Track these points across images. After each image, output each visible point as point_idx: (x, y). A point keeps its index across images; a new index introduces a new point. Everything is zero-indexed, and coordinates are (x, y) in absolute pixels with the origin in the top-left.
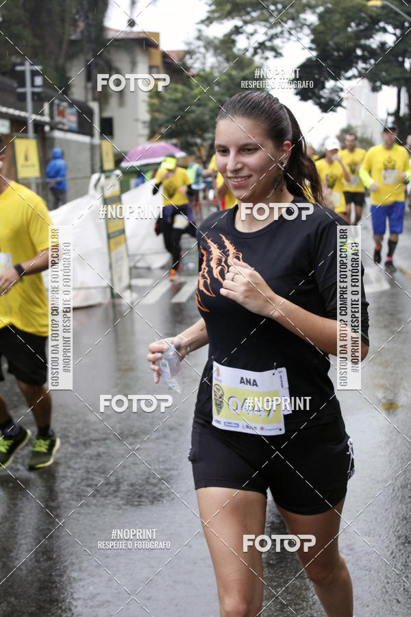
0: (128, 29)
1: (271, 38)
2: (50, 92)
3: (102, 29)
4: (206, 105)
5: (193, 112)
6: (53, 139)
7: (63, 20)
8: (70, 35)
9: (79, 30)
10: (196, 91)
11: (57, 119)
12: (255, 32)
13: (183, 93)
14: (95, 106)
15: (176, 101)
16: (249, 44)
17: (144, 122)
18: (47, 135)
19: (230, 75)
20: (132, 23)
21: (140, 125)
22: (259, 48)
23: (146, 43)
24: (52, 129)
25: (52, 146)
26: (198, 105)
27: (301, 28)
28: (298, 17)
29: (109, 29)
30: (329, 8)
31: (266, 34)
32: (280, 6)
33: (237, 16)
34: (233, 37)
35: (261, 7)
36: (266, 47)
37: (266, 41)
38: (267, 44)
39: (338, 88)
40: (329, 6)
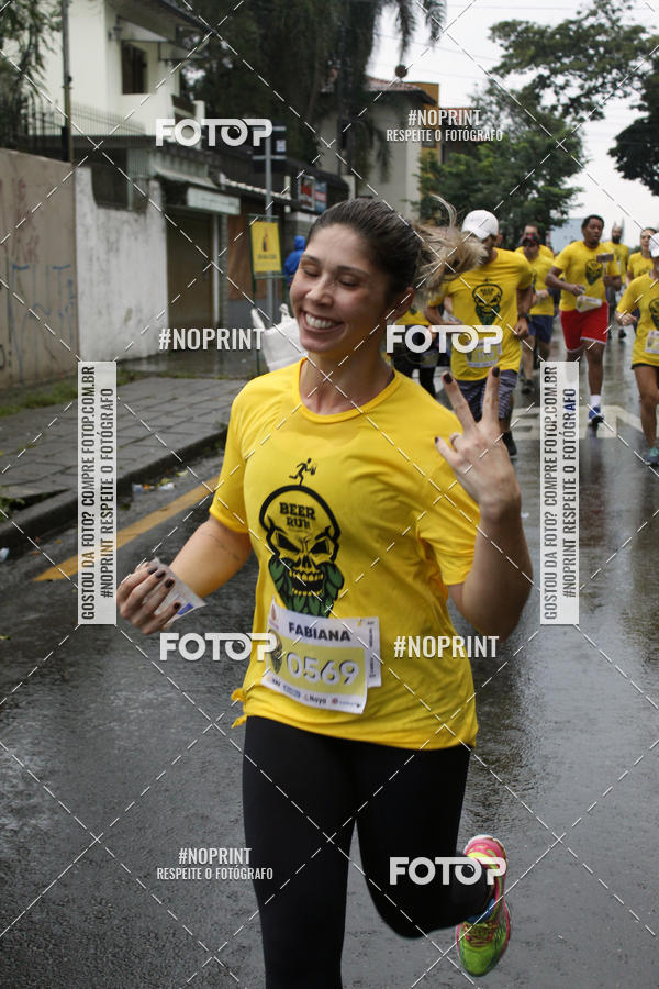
0: (397, 79)
1: (588, 94)
2: (294, 162)
3: (363, 79)
4: (498, 182)
5: (480, 190)
6: (295, 223)
7: (312, 68)
8: (321, 87)
9: (332, 80)
10: (486, 163)
11: (301, 197)
12: (567, 84)
13: (467, 165)
14: (350, 181)
15: (458, 175)
16: (558, 100)
17: (414, 204)
18: (287, 218)
19: (531, 142)
20: (401, 71)
21: (409, 207)
22: (572, 106)
23: (423, 97)
24: (294, 210)
25: (294, 233)
26: (488, 182)
27: (631, 79)
28: (627, 65)
29: (373, 79)
31: (582, 87)
32: (602, 50)
33: (544, 62)
34: (537, 91)
35: (575, 50)
36: (580, 104)
37: (581, 96)
38: (583, 100)
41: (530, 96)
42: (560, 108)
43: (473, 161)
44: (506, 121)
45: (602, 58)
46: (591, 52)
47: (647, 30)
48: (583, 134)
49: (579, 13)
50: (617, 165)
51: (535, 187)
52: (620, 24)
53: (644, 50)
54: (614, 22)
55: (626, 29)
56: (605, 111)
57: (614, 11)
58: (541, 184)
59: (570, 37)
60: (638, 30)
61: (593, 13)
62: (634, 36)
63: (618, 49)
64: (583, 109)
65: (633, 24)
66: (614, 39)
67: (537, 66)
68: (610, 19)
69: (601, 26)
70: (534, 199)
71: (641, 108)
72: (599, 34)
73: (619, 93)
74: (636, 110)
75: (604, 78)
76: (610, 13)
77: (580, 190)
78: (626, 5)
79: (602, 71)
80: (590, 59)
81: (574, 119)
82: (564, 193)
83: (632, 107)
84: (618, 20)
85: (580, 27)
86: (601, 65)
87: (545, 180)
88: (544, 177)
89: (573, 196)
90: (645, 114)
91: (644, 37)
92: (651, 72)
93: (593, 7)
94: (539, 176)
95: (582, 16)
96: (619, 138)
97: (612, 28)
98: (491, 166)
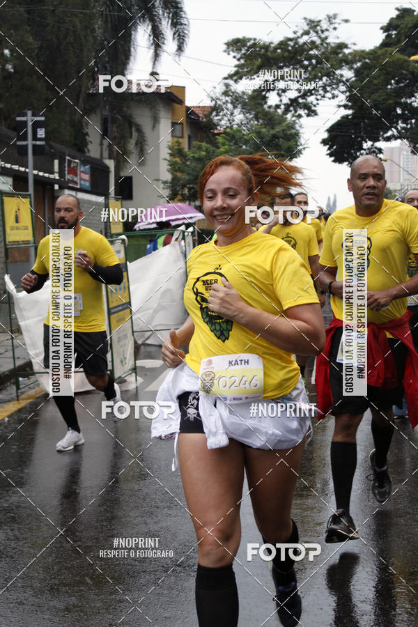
1: (304, 96)
10: (222, 149)
13: (207, 151)
14: (111, 164)
15: (199, 159)
16: (281, 101)
17: (165, 183)
19: (259, 134)
21: (161, 185)
23: (172, 98)
27: (337, 84)
28: (334, 73)
30: (367, 63)
31: (299, 91)
32: (314, 61)
34: (264, 93)
35: (293, 62)
36: (298, 104)
37: (299, 97)
38: (301, 101)
39: (376, 148)
40: (367, 61)
41: (259, 97)
42: (282, 107)
43: (212, 148)
44: (239, 117)
45: (314, 67)
46: (306, 63)
47: (349, 46)
48: (300, 126)
49: (295, 33)
50: (329, 152)
52: (328, 41)
53: (348, 62)
54: (323, 40)
55: (333, 45)
56: (318, 109)
57: (323, 31)
59: (289, 51)
60: (342, 46)
61: (307, 33)
62: (339, 51)
64: (301, 108)
65: (338, 41)
66: (323, 53)
68: (320, 37)
69: (313, 43)
71: (346, 107)
72: (311, 49)
73: (329, 95)
74: (343, 108)
76: (320, 32)
78: (333, 26)
79: (313, 78)
80: (305, 68)
81: (293, 116)
83: (339, 106)
84: (326, 38)
85: (296, 43)
86: (313, 73)
90: (350, 112)
91: (347, 51)
92: (353, 79)
93: (306, 28)
95: (299, 34)
96: (330, 130)
97: (322, 44)
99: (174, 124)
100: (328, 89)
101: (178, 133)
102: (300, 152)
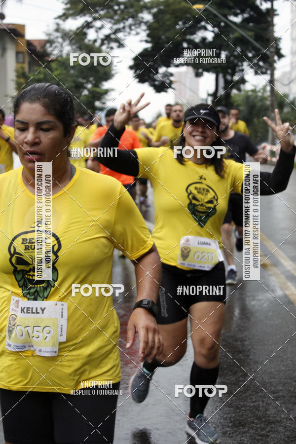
12: (102, 27)
17: (12, 98)
20: (2, 16)
21: (9, 99)
22: (106, 39)
28: (137, 16)
30: (161, 9)
32: (122, 7)
33: (88, 13)
39: (169, 73)
40: (162, 7)
41: (81, 33)
43: (48, 72)
44: (67, 48)
45: (122, 11)
46: (116, 8)
50: (134, 75)
51: (86, 88)
56: (125, 43)
58: (89, 86)
63: (132, 6)
67: (85, 15)
70: (85, 95)
71: (147, 41)
73: (133, 32)
75: (124, 23)
77: (113, 90)
79: (123, 19)
80: (115, 12)
81: (108, 48)
82: (102, 92)
83: (141, 41)
86: (122, 16)
87: (92, 84)
88: (91, 82)
89: (109, 94)
90: (149, 45)
92: (152, 21)
94: (88, 82)
96: (136, 59)
98: (59, 75)
99: (18, 53)
100: (133, 27)
101: (21, 59)
102: (113, 75)
